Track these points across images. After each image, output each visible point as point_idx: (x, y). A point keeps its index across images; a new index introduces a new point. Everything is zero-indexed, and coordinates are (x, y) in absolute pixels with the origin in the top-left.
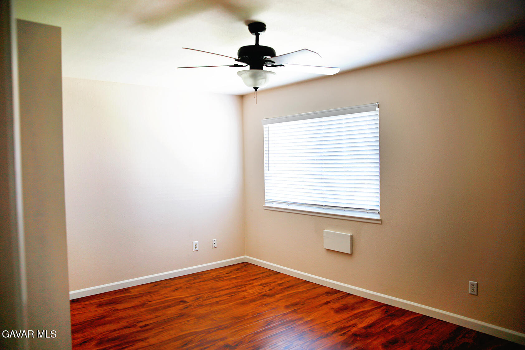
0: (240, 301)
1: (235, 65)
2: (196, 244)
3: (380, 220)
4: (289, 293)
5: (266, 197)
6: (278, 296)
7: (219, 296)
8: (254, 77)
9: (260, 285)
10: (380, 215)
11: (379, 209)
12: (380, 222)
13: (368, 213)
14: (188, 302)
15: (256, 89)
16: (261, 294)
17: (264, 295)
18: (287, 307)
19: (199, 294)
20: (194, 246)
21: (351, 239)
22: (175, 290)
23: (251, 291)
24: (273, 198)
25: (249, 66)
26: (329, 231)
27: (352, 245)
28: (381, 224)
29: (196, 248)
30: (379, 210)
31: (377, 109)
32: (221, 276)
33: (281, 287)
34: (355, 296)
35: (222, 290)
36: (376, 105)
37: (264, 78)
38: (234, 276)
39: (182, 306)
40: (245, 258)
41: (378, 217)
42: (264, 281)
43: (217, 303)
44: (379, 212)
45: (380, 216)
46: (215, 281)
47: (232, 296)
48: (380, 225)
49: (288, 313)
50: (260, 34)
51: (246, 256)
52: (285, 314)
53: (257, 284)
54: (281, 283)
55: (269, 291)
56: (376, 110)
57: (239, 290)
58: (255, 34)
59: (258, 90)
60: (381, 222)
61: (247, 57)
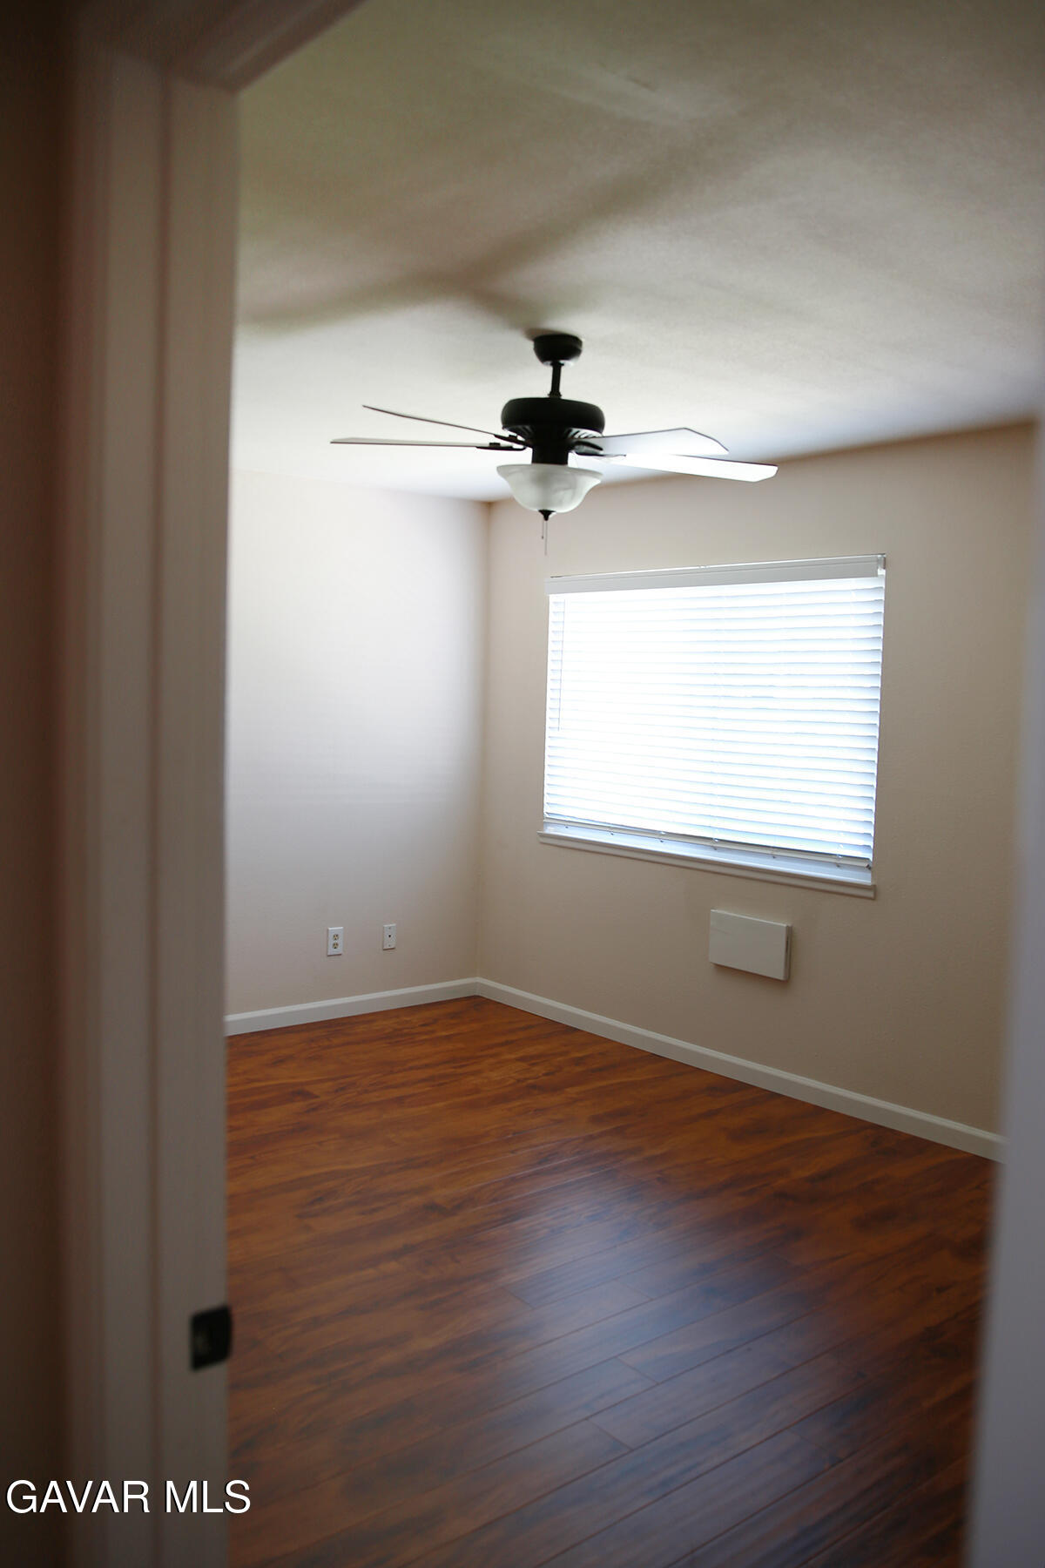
0: (465, 1099)
1: (491, 444)
2: (336, 936)
3: (873, 888)
4: (604, 1083)
5: (547, 809)
6: (572, 1091)
7: (403, 1085)
8: (543, 482)
9: (522, 1059)
10: (872, 872)
11: (869, 856)
12: (870, 894)
13: (838, 866)
14: (317, 1097)
15: (546, 514)
16: (524, 1084)
17: (534, 1087)
18: (596, 1120)
19: (347, 1077)
20: (332, 942)
21: (787, 938)
22: (279, 1062)
23: (495, 1075)
24: (567, 812)
25: (529, 451)
26: (726, 913)
27: (790, 955)
28: (873, 899)
29: (335, 946)
30: (871, 859)
31: (881, 572)
32: (406, 1031)
33: (579, 1069)
34: (790, 1101)
35: (411, 1068)
36: (878, 560)
37: (570, 488)
38: (444, 1034)
39: (298, 1105)
40: (477, 983)
41: (864, 879)
42: (531, 1050)
43: (400, 1101)
44: (871, 865)
45: (872, 876)
46: (389, 1043)
47: (442, 1084)
48: (870, 901)
49: (601, 1135)
50: (563, 365)
51: (479, 980)
52: (591, 1137)
53: (513, 1056)
54: (581, 1058)
55: (544, 1078)
56: (876, 575)
57: (460, 1071)
58: (552, 364)
59: (550, 516)
60: (875, 894)
61: (527, 427)
